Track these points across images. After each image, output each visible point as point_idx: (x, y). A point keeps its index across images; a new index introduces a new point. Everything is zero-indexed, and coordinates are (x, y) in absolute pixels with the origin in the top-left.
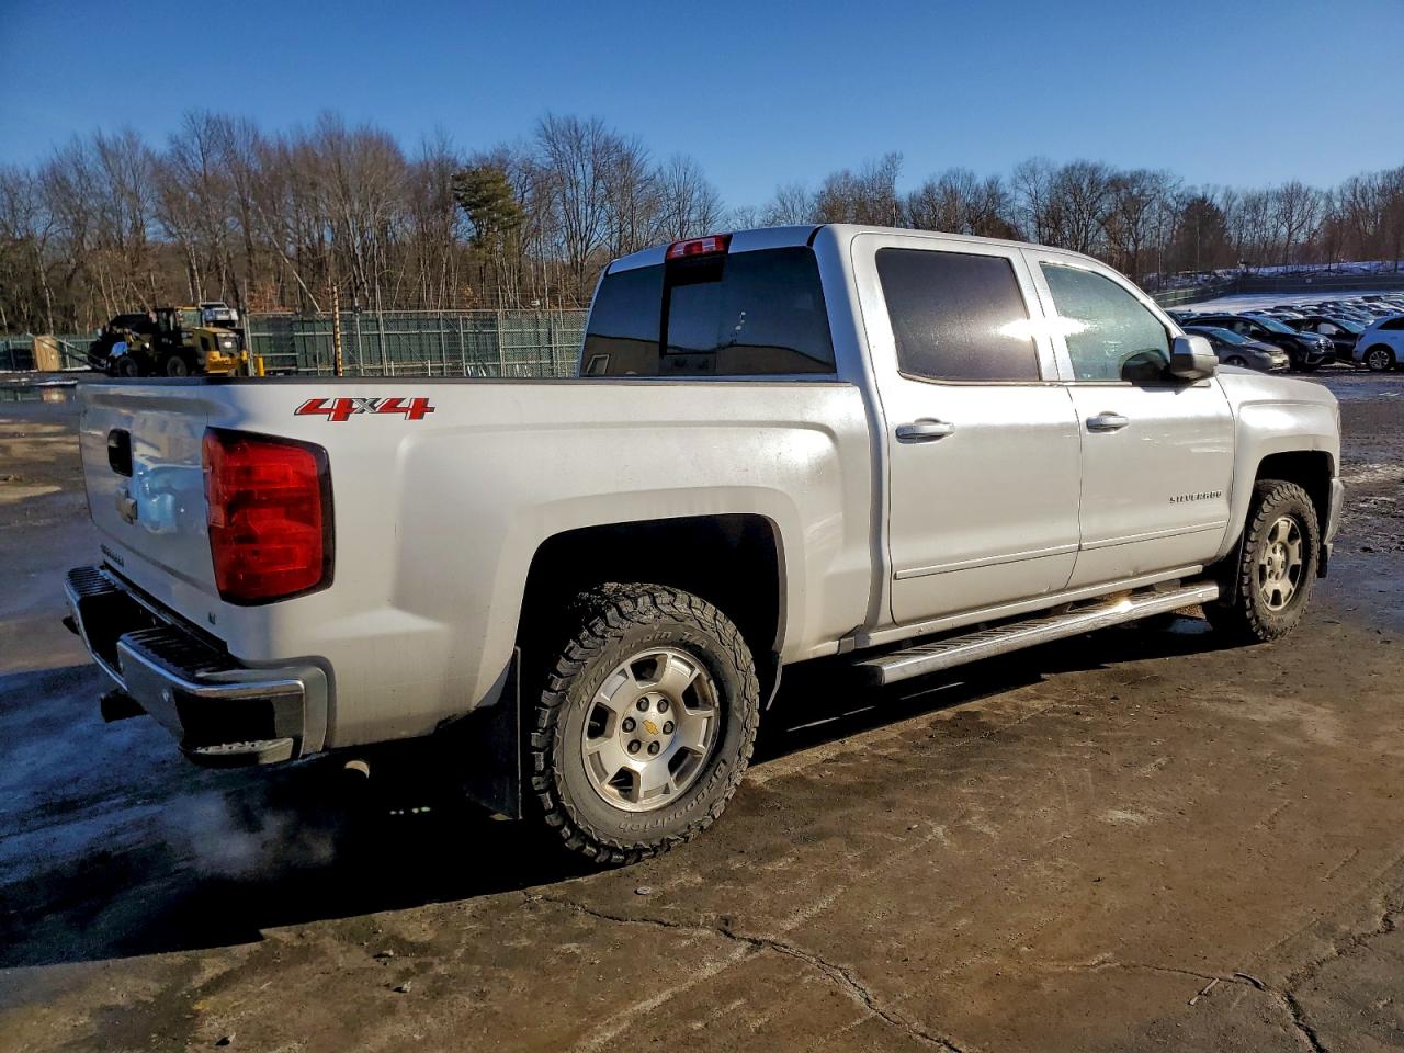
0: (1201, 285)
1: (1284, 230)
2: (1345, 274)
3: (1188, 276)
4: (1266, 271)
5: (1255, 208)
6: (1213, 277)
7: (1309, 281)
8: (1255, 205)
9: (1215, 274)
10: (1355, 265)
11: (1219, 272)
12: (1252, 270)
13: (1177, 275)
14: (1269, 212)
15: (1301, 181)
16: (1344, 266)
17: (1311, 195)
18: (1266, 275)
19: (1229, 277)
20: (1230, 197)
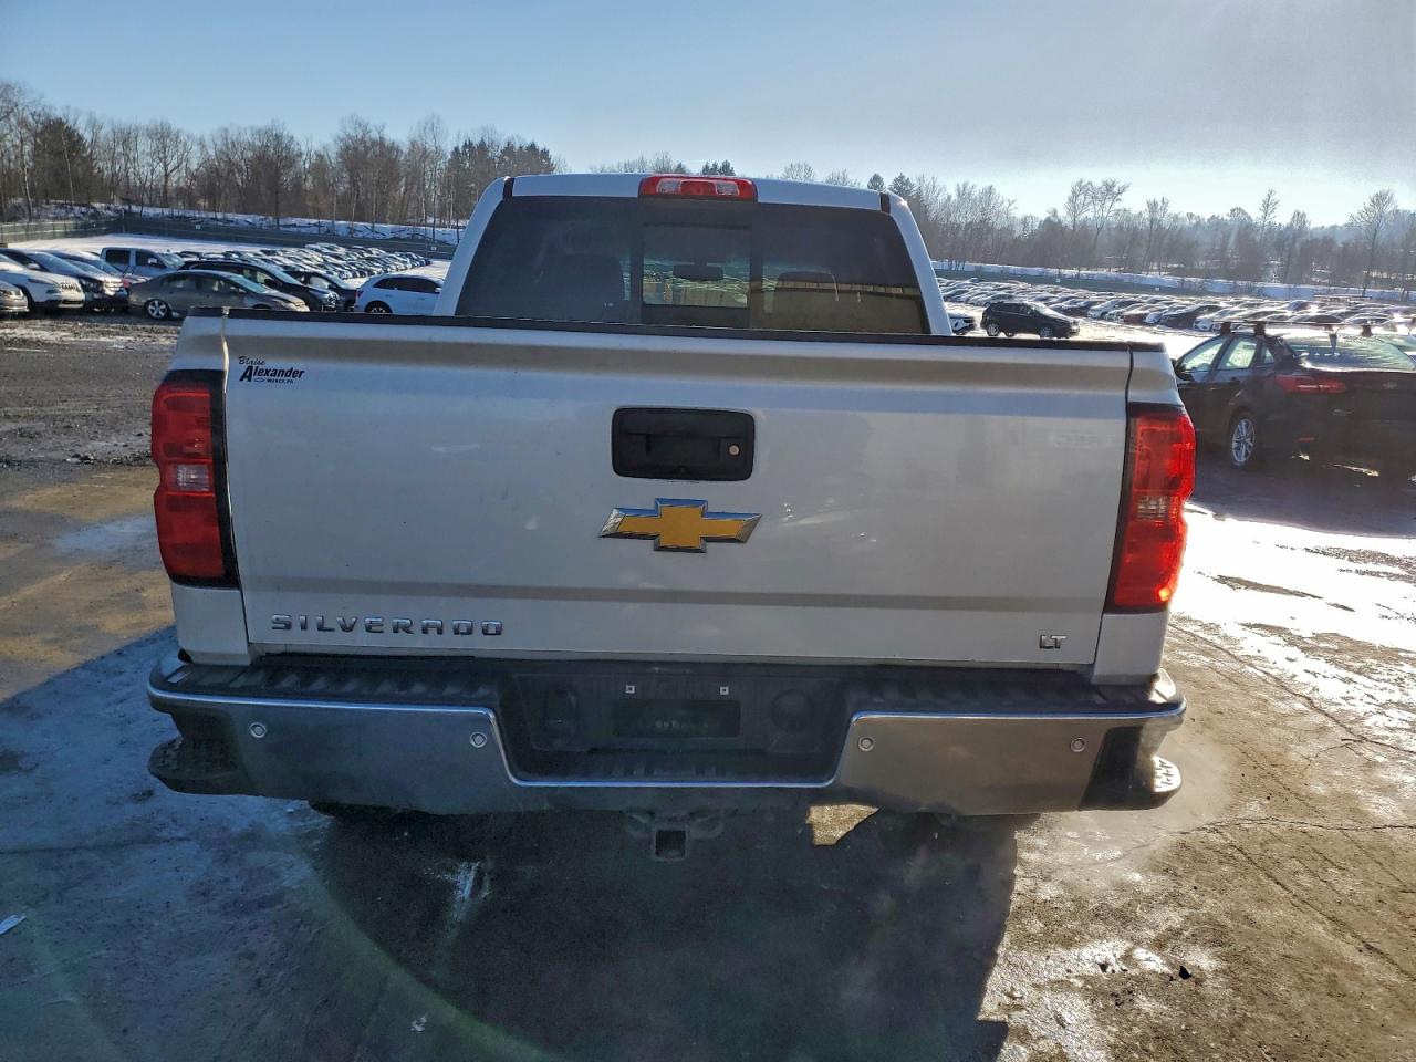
0: (78, 218)
1: (160, 169)
2: (231, 225)
3: (62, 206)
4: (150, 212)
5: (125, 142)
6: (92, 211)
7: (198, 227)
8: (126, 138)
9: (94, 208)
10: (240, 217)
11: (97, 205)
12: (135, 209)
13: (47, 203)
14: (140, 148)
15: (170, 121)
16: (230, 216)
17: (183, 138)
18: (151, 215)
19: (110, 213)
20: (94, 125)
